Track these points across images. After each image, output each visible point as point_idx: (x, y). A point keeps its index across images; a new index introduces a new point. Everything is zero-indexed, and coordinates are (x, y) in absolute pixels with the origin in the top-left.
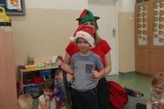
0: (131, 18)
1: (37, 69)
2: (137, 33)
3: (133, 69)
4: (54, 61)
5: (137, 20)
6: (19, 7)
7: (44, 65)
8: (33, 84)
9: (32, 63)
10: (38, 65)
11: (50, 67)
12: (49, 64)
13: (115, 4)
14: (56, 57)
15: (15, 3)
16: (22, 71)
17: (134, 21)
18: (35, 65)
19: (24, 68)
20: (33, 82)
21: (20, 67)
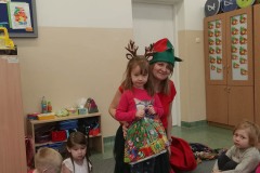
0: (197, 39)
1: (56, 119)
2: (208, 61)
3: (203, 117)
4: (82, 107)
5: (207, 42)
6: (28, 26)
7: (66, 112)
8: (51, 143)
9: (49, 109)
10: (59, 113)
11: (76, 116)
12: (74, 112)
13: (173, 19)
14: (84, 101)
15: (22, 19)
16: (34, 122)
17: (202, 43)
18: (53, 114)
19: (36, 118)
20: (50, 139)
21: (30, 117)
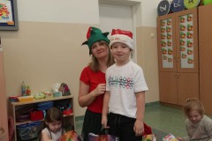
0: (152, 35)
1: (35, 101)
2: (161, 53)
3: (157, 99)
4: (57, 91)
5: (160, 37)
6: (10, 20)
7: (43, 95)
8: (29, 122)
9: (28, 93)
10: (36, 96)
11: (52, 98)
12: (50, 95)
13: (132, 17)
14: (58, 85)
15: (4, 15)
16: (15, 104)
17: (156, 38)
18: (32, 96)
19: (17, 100)
20: (29, 118)
21: (11, 99)
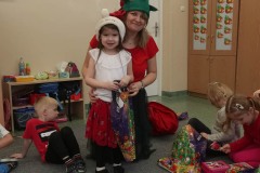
0: (182, 8)
1: (35, 82)
2: (192, 31)
4: (63, 71)
5: (192, 11)
7: (45, 76)
11: (57, 79)
12: (54, 75)
14: (65, 64)
16: (10, 83)
17: (187, 12)
18: (31, 76)
19: (14, 80)
20: (28, 102)
21: (6, 79)
